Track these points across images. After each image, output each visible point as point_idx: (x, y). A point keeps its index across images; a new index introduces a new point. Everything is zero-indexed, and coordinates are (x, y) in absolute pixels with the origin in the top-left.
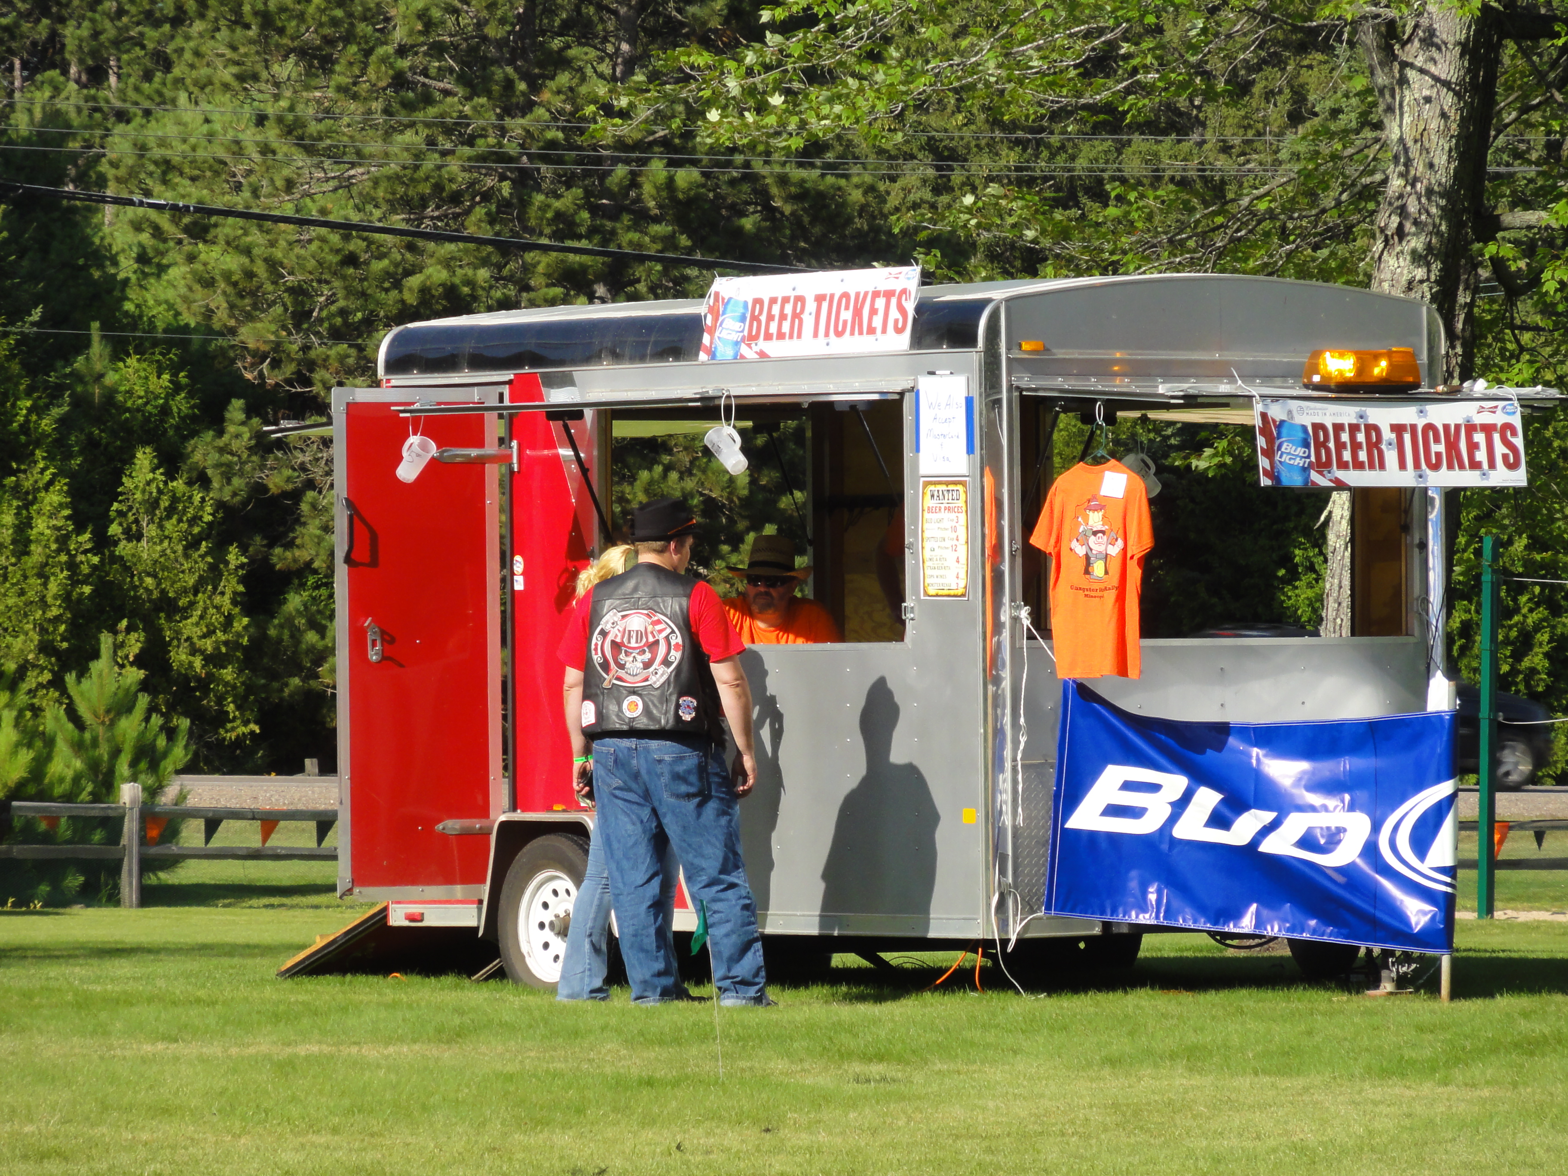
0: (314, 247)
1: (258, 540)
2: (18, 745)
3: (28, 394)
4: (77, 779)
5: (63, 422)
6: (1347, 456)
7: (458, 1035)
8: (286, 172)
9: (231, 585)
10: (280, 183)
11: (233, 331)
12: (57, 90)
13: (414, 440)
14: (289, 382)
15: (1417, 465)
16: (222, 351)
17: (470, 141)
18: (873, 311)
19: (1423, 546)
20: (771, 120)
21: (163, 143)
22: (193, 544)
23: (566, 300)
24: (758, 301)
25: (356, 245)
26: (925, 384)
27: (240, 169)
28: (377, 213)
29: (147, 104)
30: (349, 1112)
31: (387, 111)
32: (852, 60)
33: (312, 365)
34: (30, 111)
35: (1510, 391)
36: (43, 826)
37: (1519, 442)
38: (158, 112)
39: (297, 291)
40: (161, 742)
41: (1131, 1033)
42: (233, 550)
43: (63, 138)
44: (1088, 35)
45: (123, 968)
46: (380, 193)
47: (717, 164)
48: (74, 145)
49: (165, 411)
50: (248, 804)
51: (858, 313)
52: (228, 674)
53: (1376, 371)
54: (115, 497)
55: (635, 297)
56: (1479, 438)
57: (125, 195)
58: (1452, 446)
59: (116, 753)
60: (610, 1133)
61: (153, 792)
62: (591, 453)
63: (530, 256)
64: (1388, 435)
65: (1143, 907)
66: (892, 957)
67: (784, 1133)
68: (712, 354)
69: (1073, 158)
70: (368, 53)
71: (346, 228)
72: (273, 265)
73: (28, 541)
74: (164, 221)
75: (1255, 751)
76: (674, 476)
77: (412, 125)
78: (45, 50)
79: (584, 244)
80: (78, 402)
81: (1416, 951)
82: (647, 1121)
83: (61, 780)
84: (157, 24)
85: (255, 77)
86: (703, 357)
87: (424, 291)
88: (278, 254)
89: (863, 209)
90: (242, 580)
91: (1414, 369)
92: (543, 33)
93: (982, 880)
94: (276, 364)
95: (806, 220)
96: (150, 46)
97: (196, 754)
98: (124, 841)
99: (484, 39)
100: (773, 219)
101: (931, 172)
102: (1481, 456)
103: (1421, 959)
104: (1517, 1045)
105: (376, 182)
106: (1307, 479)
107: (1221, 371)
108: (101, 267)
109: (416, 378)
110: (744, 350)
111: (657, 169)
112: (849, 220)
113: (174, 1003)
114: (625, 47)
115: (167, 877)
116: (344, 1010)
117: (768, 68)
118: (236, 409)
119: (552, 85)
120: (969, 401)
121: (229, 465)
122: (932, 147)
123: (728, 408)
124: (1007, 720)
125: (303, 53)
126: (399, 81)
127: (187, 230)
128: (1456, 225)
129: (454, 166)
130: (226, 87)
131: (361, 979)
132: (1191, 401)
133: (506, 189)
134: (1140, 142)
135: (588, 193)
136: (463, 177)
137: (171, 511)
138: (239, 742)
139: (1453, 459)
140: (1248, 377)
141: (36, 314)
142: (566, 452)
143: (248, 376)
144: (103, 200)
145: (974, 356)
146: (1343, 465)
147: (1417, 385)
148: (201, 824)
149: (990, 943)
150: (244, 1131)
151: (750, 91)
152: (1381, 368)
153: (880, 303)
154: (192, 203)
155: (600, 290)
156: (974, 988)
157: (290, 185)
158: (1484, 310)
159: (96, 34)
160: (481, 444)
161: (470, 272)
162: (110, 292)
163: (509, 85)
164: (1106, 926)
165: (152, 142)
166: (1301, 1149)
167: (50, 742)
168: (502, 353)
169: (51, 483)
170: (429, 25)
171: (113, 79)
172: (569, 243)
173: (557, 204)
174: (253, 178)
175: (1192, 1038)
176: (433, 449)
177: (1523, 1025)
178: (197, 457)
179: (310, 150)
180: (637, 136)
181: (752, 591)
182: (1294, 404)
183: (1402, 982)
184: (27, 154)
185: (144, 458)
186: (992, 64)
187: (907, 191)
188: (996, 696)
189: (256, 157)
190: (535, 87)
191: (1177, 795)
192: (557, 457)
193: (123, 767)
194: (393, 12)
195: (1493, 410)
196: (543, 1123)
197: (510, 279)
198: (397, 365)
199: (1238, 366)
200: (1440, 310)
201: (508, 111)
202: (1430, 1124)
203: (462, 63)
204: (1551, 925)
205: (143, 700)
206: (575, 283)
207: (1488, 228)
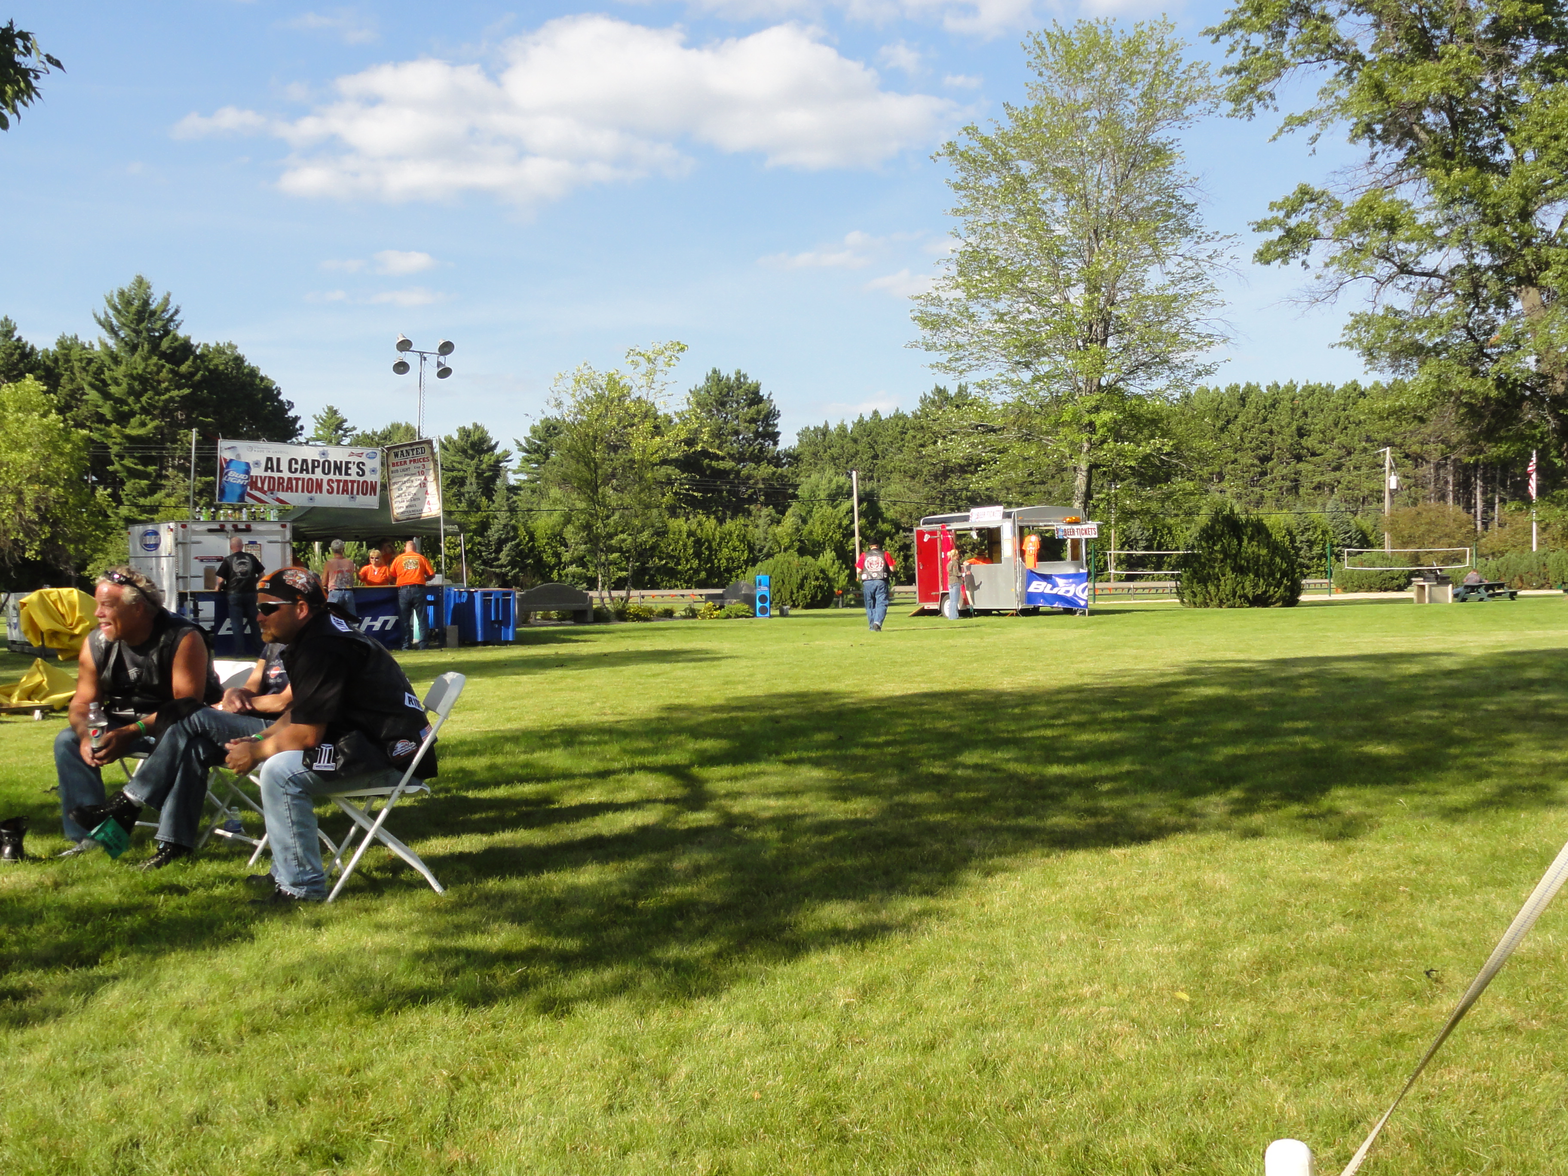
0: (913, 506)
3: (870, 530)
5: (875, 534)
7: (937, 625)
8: (908, 495)
11: (900, 519)
12: (873, 484)
13: (926, 535)
14: (909, 527)
15: (1078, 535)
16: (899, 522)
17: (936, 489)
18: (996, 513)
19: (1082, 546)
20: (979, 485)
21: (889, 491)
23: (950, 513)
24: (978, 512)
25: (919, 505)
26: (1004, 524)
27: (901, 495)
28: (922, 500)
31: (923, 485)
32: (992, 475)
33: (913, 524)
34: (869, 487)
35: (1095, 523)
37: (1095, 530)
38: (888, 486)
39: (911, 513)
41: (1038, 623)
42: (901, 552)
43: (874, 491)
44: (1029, 470)
46: (922, 497)
47: (973, 491)
48: (876, 492)
49: (891, 532)
51: (993, 514)
55: (960, 512)
56: (1089, 530)
57: (883, 499)
58: (1085, 531)
62: (953, 536)
63: (945, 506)
64: (1074, 530)
65: (1040, 603)
67: (985, 640)
68: (971, 521)
69: (1028, 488)
70: (920, 476)
71: (917, 503)
72: (906, 509)
74: (889, 503)
75: (1057, 578)
76: (969, 539)
77: (927, 487)
78: (871, 477)
79: (954, 504)
80: (877, 531)
81: (1082, 609)
84: (888, 473)
85: (903, 481)
87: (930, 512)
88: (907, 507)
89: (996, 497)
91: (1080, 519)
92: (947, 472)
93: (1015, 599)
94: (907, 524)
96: (887, 476)
99: (938, 473)
101: (1006, 491)
102: (1089, 533)
104: (1098, 623)
106: (1061, 537)
107: (1049, 521)
108: (880, 510)
109: (926, 526)
110: (976, 520)
111: (965, 492)
112: (994, 499)
114: (959, 474)
116: (917, 622)
117: (979, 477)
118: (901, 531)
119: (948, 480)
120: (1011, 527)
121: (900, 540)
122: (1006, 487)
123: (974, 529)
124: (1018, 575)
125: (910, 477)
126: (925, 481)
127: (893, 504)
128: (1086, 497)
129: (934, 493)
130: (899, 482)
131: (921, 617)
132: (1045, 526)
133: (942, 496)
134: (1038, 486)
135: (954, 496)
136: (935, 495)
139: (1084, 534)
140: (1054, 522)
141: (871, 518)
142: (950, 536)
143: (903, 526)
144: (880, 500)
145: (1011, 520)
146: (1067, 535)
147: (1080, 522)
149: (1017, 609)
151: (977, 481)
152: (1075, 519)
154: (893, 500)
155: (956, 511)
156: (1014, 616)
157: (908, 497)
158: (1091, 510)
159: (879, 475)
160: (937, 536)
161: (936, 509)
162: (882, 514)
163: (942, 480)
164: (1035, 606)
165: (887, 491)
166: (1064, 640)
168: (939, 522)
170: (929, 472)
171: (881, 482)
172: (951, 504)
173: (949, 498)
174: (903, 496)
175: (1047, 623)
176: (930, 537)
177: (1099, 620)
179: (911, 491)
180: (961, 487)
182: (1061, 526)
183: (1080, 614)
184: (869, 493)
185: (888, 539)
186: (1014, 475)
187: (1003, 494)
188: (1016, 572)
189: (903, 493)
190: (945, 481)
191: (1045, 586)
192: (948, 537)
194: (924, 470)
195: (1092, 526)
197: (942, 510)
198: (924, 524)
199: (1052, 520)
200: (1084, 511)
201: (942, 484)
202: (1084, 636)
203: (935, 477)
204: (1104, 604)
206: (952, 510)
207: (1091, 498)
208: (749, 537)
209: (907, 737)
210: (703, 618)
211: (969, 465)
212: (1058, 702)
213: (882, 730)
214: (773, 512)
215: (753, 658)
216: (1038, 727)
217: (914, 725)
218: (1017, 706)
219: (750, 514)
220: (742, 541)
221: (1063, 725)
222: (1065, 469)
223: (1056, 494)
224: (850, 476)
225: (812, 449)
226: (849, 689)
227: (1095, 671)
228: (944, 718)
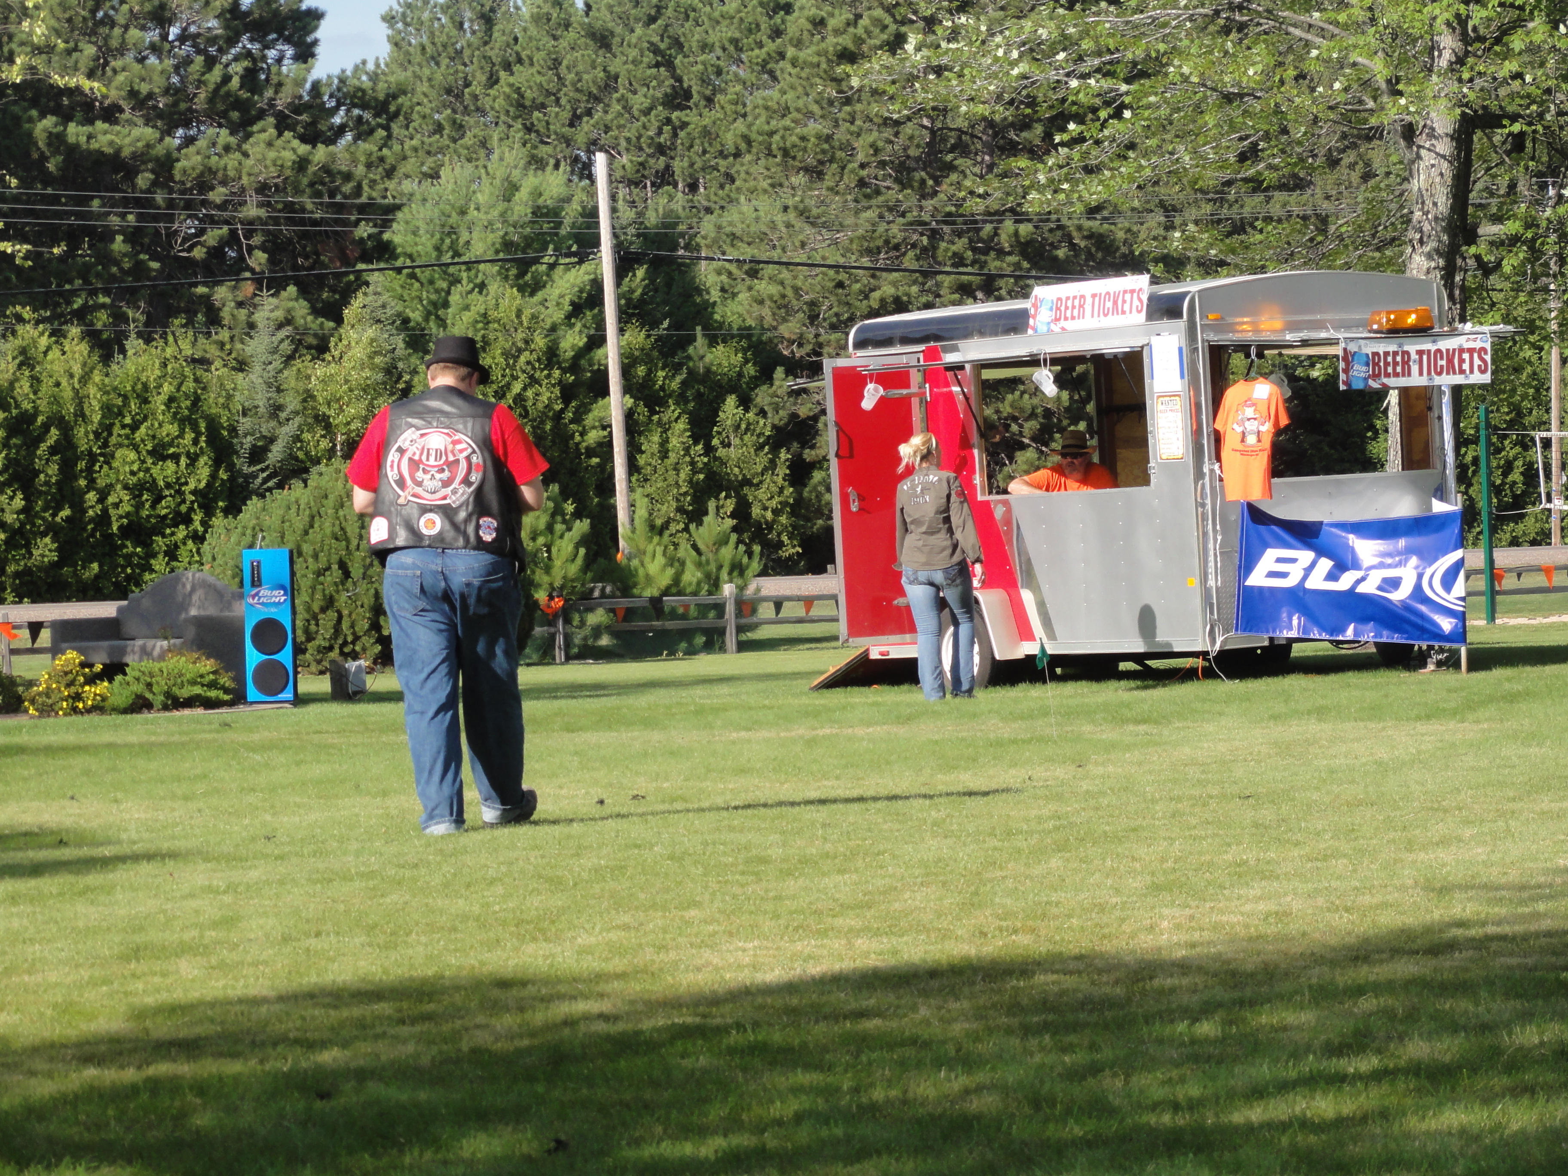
0: (819, 278)
1: (795, 445)
2: (665, 566)
3: (663, 369)
4: (699, 583)
5: (683, 383)
6: (1390, 370)
7: (909, 719)
8: (801, 237)
9: (782, 471)
10: (797, 244)
11: (775, 328)
12: (671, 198)
13: (870, 386)
14: (808, 355)
15: (1429, 373)
16: (770, 340)
17: (903, 215)
18: (1124, 302)
19: (1440, 418)
20: (1062, 196)
21: (731, 224)
22: (760, 447)
23: (960, 303)
24: (1059, 299)
25: (843, 276)
26: (1155, 341)
27: (774, 237)
28: (854, 258)
29: (723, 203)
30: (846, 766)
31: (856, 201)
32: (1107, 160)
33: (821, 345)
34: (656, 210)
35: (1486, 328)
36: (681, 611)
37: (1488, 358)
38: (729, 206)
39: (813, 304)
40: (745, 560)
41: (1286, 701)
42: (783, 450)
43: (677, 224)
44: (1241, 139)
45: (724, 689)
46: (854, 247)
47: (1041, 221)
48: (682, 228)
49: (740, 375)
50: (796, 593)
51: (1115, 303)
52: (783, 519)
53: (1409, 321)
54: (715, 424)
55: (999, 299)
56: (1466, 356)
57: (711, 255)
58: (1450, 361)
59: (720, 567)
60: (991, 772)
61: (742, 588)
62: (971, 389)
63: (939, 278)
64: (1414, 356)
65: (1290, 628)
66: (1153, 663)
67: (1090, 767)
68: (1035, 329)
69: (1242, 206)
70: (843, 168)
71: (836, 267)
72: (796, 290)
73: (667, 451)
74: (733, 268)
75: (1351, 536)
76: (1026, 396)
77: (870, 207)
78: (663, 175)
79: (969, 269)
80: (691, 372)
81: (1447, 645)
82: (1013, 764)
83: (690, 584)
84: (725, 157)
85: (781, 185)
86: (1030, 332)
87: (882, 300)
88: (799, 283)
89: (1125, 242)
90: (788, 467)
91: (1430, 318)
92: (941, 152)
93: (1200, 618)
94: (800, 345)
95: (1093, 250)
96: (722, 170)
97: (765, 566)
98: (727, 616)
99: (908, 157)
100: (1074, 250)
101: (1162, 219)
102: (1466, 366)
103: (1449, 650)
104: (1503, 698)
105: (851, 241)
106: (1366, 384)
107: (1320, 325)
108: (700, 295)
109: (871, 352)
110: (1053, 326)
111: (1009, 225)
112: (1118, 248)
113: (750, 708)
114: (987, 158)
115: (750, 636)
116: (844, 708)
117: (1061, 167)
118: (779, 372)
119: (948, 181)
120: (1180, 349)
121: (777, 404)
122: (1162, 204)
123: (1045, 360)
124: (1210, 527)
125: (807, 170)
126: (862, 183)
127: (747, 273)
128: (1453, 235)
129: (895, 229)
130: (765, 191)
131: (856, 689)
132: (1305, 343)
133: (925, 240)
134: (1279, 196)
135: (971, 241)
136: (900, 236)
137: (747, 429)
138: (790, 558)
139: (1450, 368)
140: (1337, 328)
141: (666, 324)
142: (956, 389)
143: (785, 353)
144: (699, 258)
145: (1181, 324)
146: (1387, 375)
147: (1432, 328)
148: (772, 605)
149: (1207, 653)
150: (786, 781)
151: (1051, 181)
152: (1412, 319)
153: (1128, 297)
154: (748, 257)
155: (980, 295)
156: (1198, 679)
157: (803, 245)
158: (1470, 282)
159: (692, 165)
160: (908, 386)
161: (906, 288)
162: (706, 309)
163: (923, 182)
164: (1271, 639)
165: (724, 224)
166: (1379, 763)
167: (683, 563)
168: (918, 336)
169: (678, 418)
170: (877, 151)
171: (702, 190)
172: (961, 269)
173: (954, 248)
174: (783, 242)
175: (1321, 702)
176: (881, 391)
177: (1507, 686)
178: (758, 400)
179: (813, 224)
180: (996, 207)
181: (1065, 462)
182: (1362, 342)
183: (1439, 664)
184: (657, 234)
185: (731, 401)
186: (1187, 158)
187: (1150, 230)
188: (1203, 514)
189: (784, 229)
190: (938, 183)
191: (1307, 564)
192: (951, 392)
193: (724, 575)
194: (856, 145)
195: (1475, 340)
196: (955, 768)
197: (929, 291)
198: (860, 344)
199: (1330, 321)
200: (1445, 285)
201: (923, 197)
202: (1453, 745)
203: (897, 171)
204: (1528, 626)
205: (734, 537)
206: (966, 292)
207: (1471, 237)
208: (212, 403)
209: (804, 1135)
210: (47, 710)
211: (1025, 124)
212: (1359, 991)
213: (716, 1112)
214: (301, 309)
215: (233, 859)
216: (1284, 1087)
217: (830, 1092)
218: (1206, 1010)
219: (214, 318)
220: (186, 422)
221: (1378, 1076)
222: (1375, 134)
223: (1341, 225)
224: (586, 171)
225: (441, 74)
226: (592, 964)
227: (1494, 875)
228: (939, 1063)
